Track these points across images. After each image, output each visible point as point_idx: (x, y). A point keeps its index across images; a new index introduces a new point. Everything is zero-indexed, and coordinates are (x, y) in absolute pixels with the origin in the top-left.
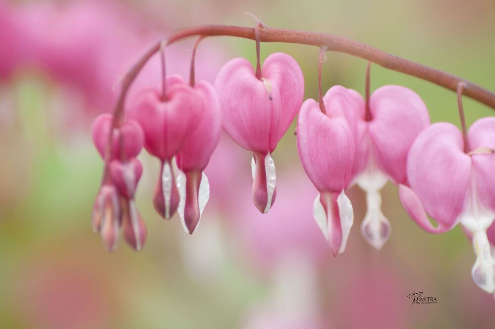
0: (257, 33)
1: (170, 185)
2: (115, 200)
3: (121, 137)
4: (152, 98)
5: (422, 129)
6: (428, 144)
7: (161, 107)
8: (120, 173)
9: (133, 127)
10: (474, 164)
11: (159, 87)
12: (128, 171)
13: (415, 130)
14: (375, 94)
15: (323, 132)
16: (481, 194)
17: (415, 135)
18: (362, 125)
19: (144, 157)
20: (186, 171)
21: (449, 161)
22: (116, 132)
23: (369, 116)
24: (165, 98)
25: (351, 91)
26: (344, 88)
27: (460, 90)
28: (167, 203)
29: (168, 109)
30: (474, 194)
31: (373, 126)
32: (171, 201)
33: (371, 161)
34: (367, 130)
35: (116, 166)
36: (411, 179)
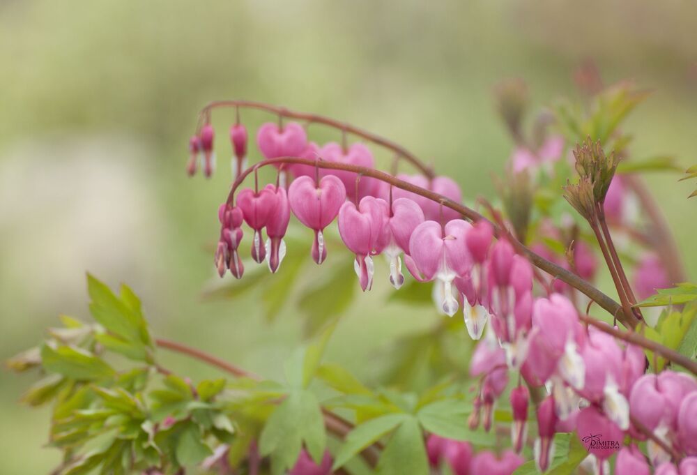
0: (317, 163)
1: (258, 244)
2: (225, 250)
3: (231, 215)
4: (250, 195)
5: (419, 223)
6: (421, 232)
7: (254, 200)
8: (229, 235)
9: (238, 211)
10: (444, 244)
11: (254, 190)
12: (233, 235)
13: (414, 224)
14: (394, 202)
15: (355, 220)
16: (448, 262)
17: (415, 227)
18: (386, 219)
19: (245, 227)
20: (272, 237)
21: (431, 241)
22: (228, 213)
23: (391, 214)
24: (257, 195)
25: (378, 199)
26: (373, 198)
27: (442, 202)
28: (258, 254)
29: (257, 201)
30: (445, 262)
31: (392, 220)
32: (260, 252)
33: (392, 240)
34: (388, 223)
35: (227, 231)
36: (411, 251)
